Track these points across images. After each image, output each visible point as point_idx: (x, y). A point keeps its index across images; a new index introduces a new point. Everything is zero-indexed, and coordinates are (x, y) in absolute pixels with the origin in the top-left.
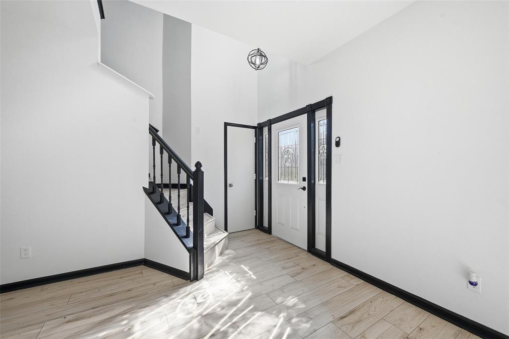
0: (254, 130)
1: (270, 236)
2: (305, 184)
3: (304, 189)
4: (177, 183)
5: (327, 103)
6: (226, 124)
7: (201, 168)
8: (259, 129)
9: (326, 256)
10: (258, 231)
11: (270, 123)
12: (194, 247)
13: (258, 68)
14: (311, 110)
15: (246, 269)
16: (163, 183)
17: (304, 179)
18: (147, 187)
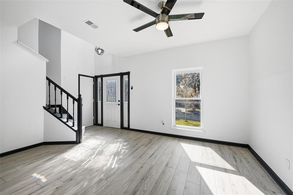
0: (93, 78)
1: (102, 127)
2: (120, 103)
3: (119, 105)
4: (55, 104)
5: (128, 74)
6: (79, 75)
7: (81, 97)
8: (95, 78)
9: (128, 129)
10: (95, 126)
11: (102, 76)
12: (78, 130)
13: (100, 54)
14: (122, 75)
15: (99, 137)
16: (56, 104)
17: (119, 101)
18: (45, 106)
